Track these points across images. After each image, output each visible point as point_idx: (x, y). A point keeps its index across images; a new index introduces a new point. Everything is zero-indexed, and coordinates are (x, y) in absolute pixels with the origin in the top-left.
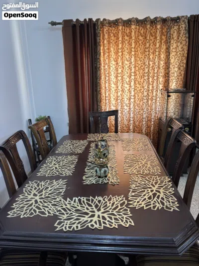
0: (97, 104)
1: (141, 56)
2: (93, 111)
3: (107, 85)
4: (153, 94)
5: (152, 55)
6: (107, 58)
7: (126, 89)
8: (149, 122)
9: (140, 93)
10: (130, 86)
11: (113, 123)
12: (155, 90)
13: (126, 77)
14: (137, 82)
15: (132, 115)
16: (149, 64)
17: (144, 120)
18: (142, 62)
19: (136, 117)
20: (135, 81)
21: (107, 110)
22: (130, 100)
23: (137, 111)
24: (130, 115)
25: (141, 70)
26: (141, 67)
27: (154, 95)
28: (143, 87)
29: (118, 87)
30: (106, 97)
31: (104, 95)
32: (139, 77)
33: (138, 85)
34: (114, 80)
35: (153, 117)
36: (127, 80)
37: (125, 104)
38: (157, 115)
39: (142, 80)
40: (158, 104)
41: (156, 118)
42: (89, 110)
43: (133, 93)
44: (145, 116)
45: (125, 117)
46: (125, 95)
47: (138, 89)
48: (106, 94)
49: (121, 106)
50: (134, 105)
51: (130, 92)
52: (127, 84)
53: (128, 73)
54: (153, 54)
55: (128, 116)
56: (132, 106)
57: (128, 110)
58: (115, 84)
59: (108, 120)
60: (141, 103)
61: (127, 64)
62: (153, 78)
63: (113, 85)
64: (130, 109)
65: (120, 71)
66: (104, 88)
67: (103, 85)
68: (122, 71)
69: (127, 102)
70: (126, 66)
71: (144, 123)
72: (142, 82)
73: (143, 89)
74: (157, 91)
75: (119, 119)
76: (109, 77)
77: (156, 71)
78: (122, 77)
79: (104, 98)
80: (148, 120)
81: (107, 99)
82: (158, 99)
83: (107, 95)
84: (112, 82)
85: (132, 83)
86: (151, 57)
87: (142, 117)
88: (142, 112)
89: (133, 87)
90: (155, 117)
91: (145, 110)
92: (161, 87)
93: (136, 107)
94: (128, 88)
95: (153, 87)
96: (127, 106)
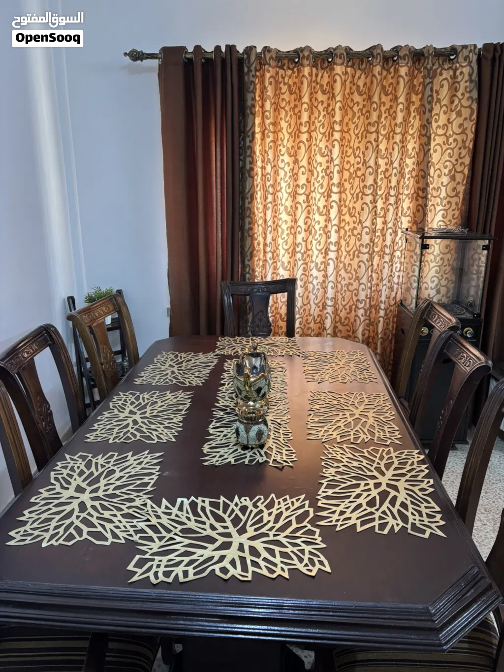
0: (243, 262)
1: (357, 145)
2: (232, 279)
3: (269, 213)
4: (384, 241)
5: (385, 141)
6: (270, 148)
7: (317, 227)
8: (373, 311)
9: (353, 238)
10: (328, 220)
11: (284, 310)
12: (390, 231)
13: (318, 196)
14: (345, 210)
15: (330, 293)
16: (376, 163)
17: (361, 306)
18: (358, 159)
19: (340, 297)
20: (340, 207)
21: (269, 279)
22: (326, 254)
23: (343, 283)
24: (326, 292)
25: (357, 180)
26: (355, 172)
27: (388, 242)
28: (360, 222)
29: (296, 221)
30: (265, 245)
31: (261, 239)
32: (350, 197)
33: (347, 218)
34: (288, 204)
35: (383, 298)
36: (321, 204)
37: (313, 265)
38: (393, 294)
39: (358, 206)
40: (398, 265)
41: (392, 303)
42: (223, 278)
43: (334, 238)
44: (362, 296)
45: (312, 297)
46: (314, 242)
47: (347, 228)
48: (265, 239)
49: (304, 270)
50: (336, 267)
51: (327, 235)
52: (321, 214)
53: (322, 185)
54: (388, 139)
55: (320, 295)
56: (331, 269)
57: (321, 279)
58: (288, 214)
59: (271, 302)
60: (355, 263)
61: (321, 164)
62: (387, 199)
63: (284, 216)
64: (326, 276)
65: (302, 180)
66: (260, 222)
67: (259, 215)
68: (308, 181)
69: (320, 259)
70: (319, 169)
71: (362, 312)
72: (358, 209)
73: (359, 227)
74: (396, 232)
75: (299, 303)
76: (274, 194)
77: (394, 183)
78: (308, 196)
79: (261, 246)
80: (371, 306)
81: (268, 249)
82: (398, 253)
83: (269, 240)
84: (282, 208)
85: (334, 212)
86: (382, 147)
87: (355, 298)
88: (355, 285)
89: (335, 222)
90: (388, 298)
91: (364, 280)
92: (405, 222)
93: (342, 272)
94: (322, 224)
95: (385, 223)
96: (319, 270)
